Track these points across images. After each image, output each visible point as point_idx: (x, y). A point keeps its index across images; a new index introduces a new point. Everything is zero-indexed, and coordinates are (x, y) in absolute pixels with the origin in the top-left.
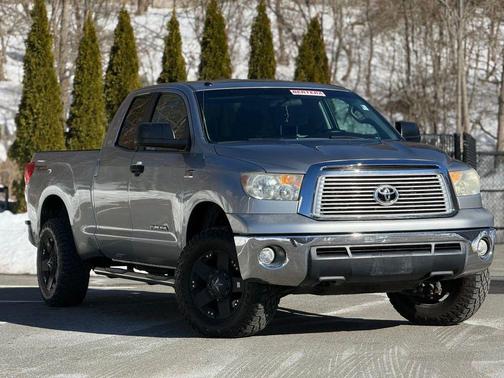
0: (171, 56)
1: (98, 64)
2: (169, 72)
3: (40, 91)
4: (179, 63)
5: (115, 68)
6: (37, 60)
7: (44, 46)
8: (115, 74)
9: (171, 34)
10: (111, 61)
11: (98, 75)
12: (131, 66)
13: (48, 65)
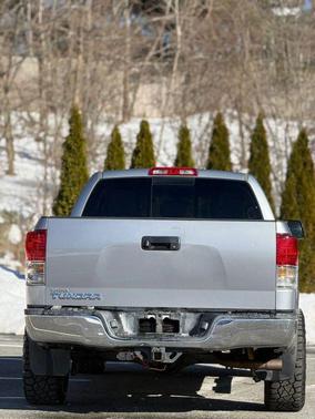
0: (183, 159)
6: (73, 159)
7: (79, 148)
13: (82, 163)
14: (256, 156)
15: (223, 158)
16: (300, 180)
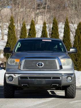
0: (44, 31)
1: (26, 33)
2: (44, 35)
3: (12, 40)
4: (46, 33)
5: (30, 34)
6: (11, 32)
7: (13, 28)
8: (30, 36)
9: (44, 26)
10: (29, 32)
11: (26, 36)
12: (34, 34)
13: (14, 33)
14: (66, 30)
15: (56, 31)
16: (79, 37)
